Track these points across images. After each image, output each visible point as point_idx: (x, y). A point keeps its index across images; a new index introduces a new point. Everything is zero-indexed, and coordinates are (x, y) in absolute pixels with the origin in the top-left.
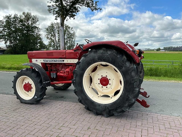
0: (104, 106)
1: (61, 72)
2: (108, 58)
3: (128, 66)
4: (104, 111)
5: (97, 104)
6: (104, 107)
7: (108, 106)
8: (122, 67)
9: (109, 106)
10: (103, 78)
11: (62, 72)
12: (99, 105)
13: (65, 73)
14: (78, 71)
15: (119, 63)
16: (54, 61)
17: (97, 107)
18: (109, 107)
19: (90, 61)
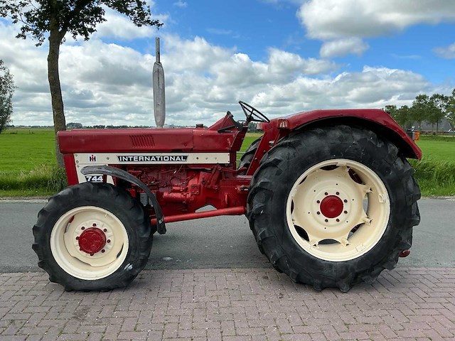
0: (342, 267)
1: (174, 188)
2: (356, 149)
3: (401, 168)
4: (343, 277)
5: (326, 264)
6: (344, 269)
7: (351, 265)
8: (388, 169)
9: (355, 263)
10: (328, 198)
11: (178, 188)
12: (331, 265)
13: (186, 190)
14: (273, 183)
15: (383, 160)
16: (153, 158)
17: (326, 272)
18: (356, 267)
19: (310, 158)
